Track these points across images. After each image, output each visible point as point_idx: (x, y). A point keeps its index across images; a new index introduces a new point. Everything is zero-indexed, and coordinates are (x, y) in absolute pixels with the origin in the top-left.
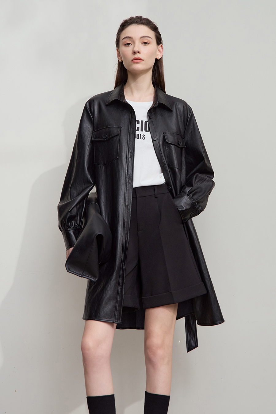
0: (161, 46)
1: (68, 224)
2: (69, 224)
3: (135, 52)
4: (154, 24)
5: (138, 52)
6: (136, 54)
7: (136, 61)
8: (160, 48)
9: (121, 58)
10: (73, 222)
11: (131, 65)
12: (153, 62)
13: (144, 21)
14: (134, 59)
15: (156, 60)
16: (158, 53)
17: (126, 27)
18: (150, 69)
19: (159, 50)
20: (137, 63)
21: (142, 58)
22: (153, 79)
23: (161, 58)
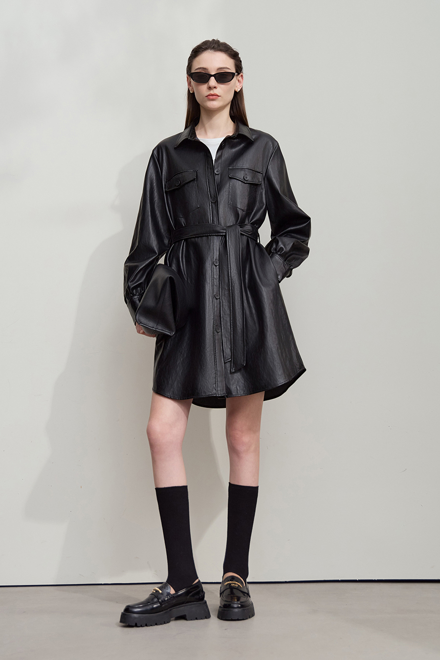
0: (242, 76)
1: (133, 291)
2: (135, 291)
3: (210, 87)
5: (215, 87)
6: (212, 89)
7: (211, 97)
8: (240, 79)
9: (193, 88)
10: (139, 289)
11: (206, 101)
12: (231, 96)
13: (221, 48)
14: (209, 95)
15: (235, 92)
16: (238, 84)
17: (200, 54)
18: (227, 105)
19: (238, 80)
20: (213, 100)
21: (219, 95)
22: (232, 112)
23: (242, 89)
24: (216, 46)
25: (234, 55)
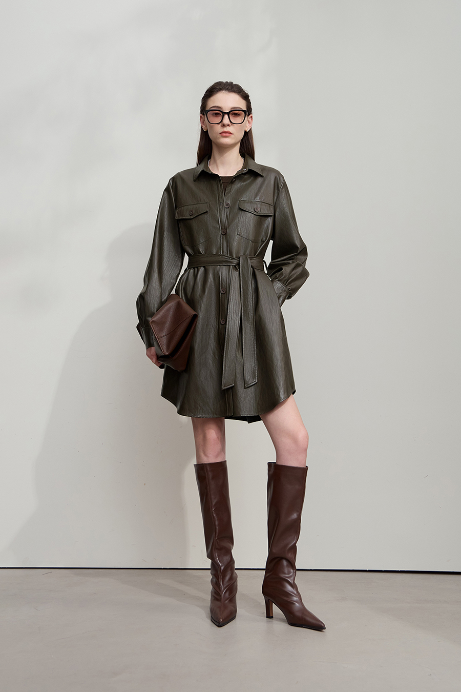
0: (251, 117)
3: (224, 125)
4: (246, 92)
5: (228, 125)
6: (226, 127)
7: (225, 134)
8: (250, 120)
9: (206, 126)
11: (219, 138)
12: (241, 135)
13: (235, 89)
14: (223, 133)
15: (245, 132)
16: (248, 124)
18: (238, 142)
19: (248, 121)
20: (226, 137)
21: (232, 132)
23: (251, 129)
24: (230, 88)
25: (246, 97)
